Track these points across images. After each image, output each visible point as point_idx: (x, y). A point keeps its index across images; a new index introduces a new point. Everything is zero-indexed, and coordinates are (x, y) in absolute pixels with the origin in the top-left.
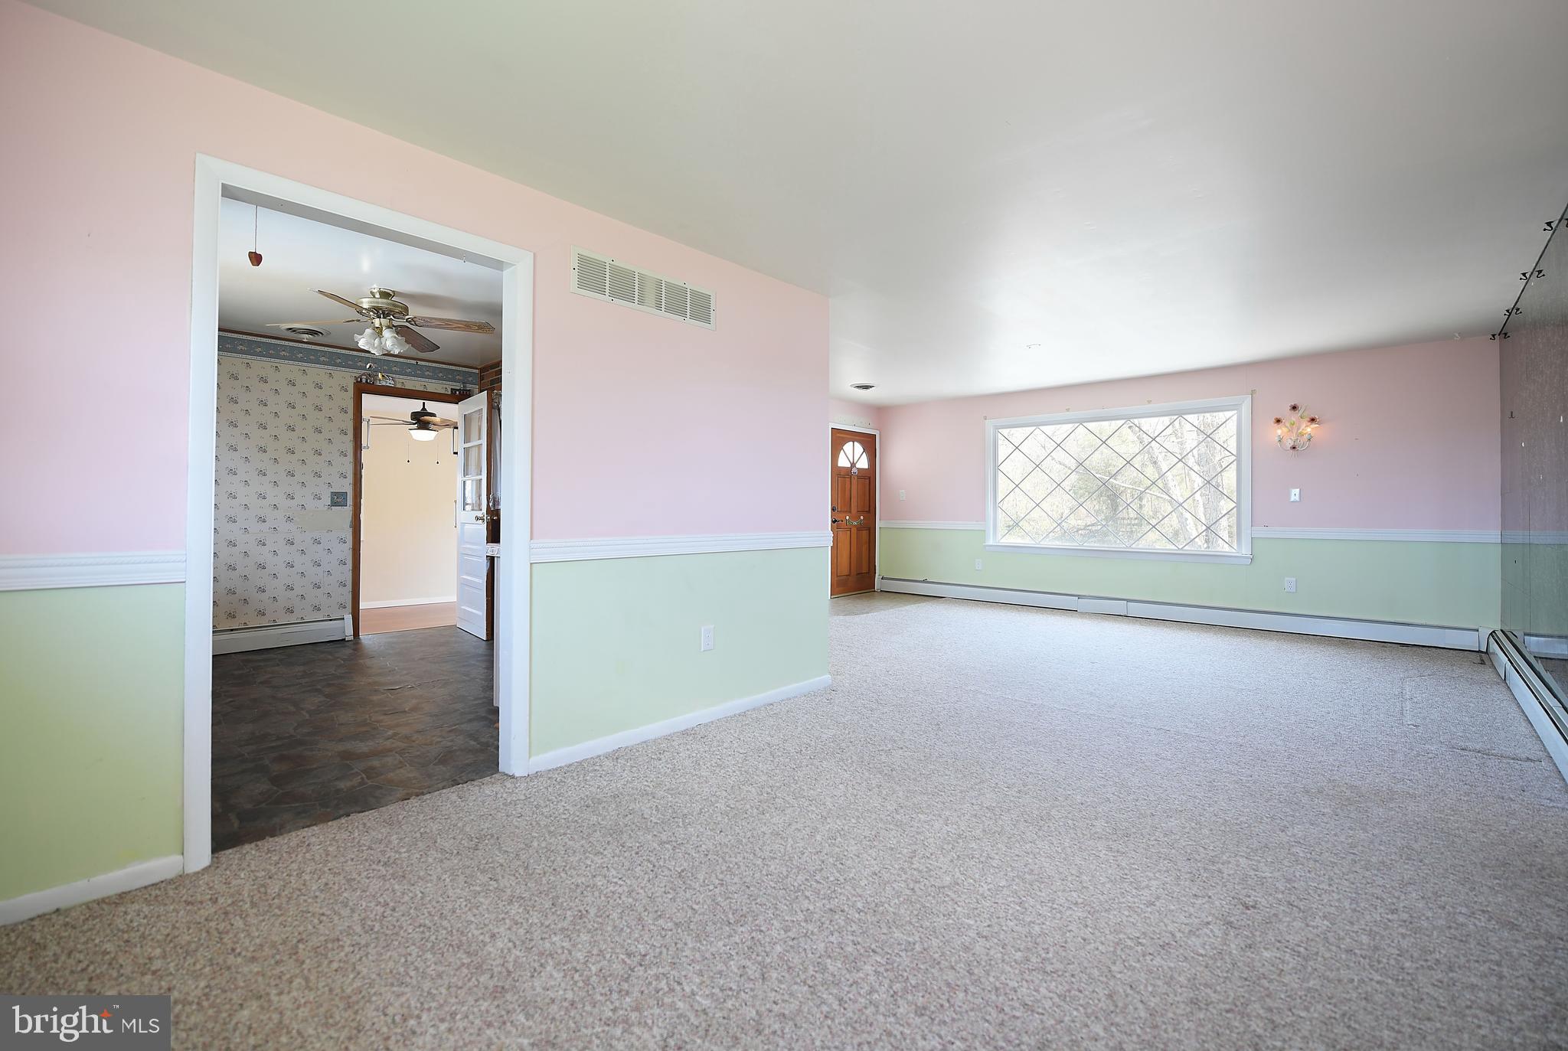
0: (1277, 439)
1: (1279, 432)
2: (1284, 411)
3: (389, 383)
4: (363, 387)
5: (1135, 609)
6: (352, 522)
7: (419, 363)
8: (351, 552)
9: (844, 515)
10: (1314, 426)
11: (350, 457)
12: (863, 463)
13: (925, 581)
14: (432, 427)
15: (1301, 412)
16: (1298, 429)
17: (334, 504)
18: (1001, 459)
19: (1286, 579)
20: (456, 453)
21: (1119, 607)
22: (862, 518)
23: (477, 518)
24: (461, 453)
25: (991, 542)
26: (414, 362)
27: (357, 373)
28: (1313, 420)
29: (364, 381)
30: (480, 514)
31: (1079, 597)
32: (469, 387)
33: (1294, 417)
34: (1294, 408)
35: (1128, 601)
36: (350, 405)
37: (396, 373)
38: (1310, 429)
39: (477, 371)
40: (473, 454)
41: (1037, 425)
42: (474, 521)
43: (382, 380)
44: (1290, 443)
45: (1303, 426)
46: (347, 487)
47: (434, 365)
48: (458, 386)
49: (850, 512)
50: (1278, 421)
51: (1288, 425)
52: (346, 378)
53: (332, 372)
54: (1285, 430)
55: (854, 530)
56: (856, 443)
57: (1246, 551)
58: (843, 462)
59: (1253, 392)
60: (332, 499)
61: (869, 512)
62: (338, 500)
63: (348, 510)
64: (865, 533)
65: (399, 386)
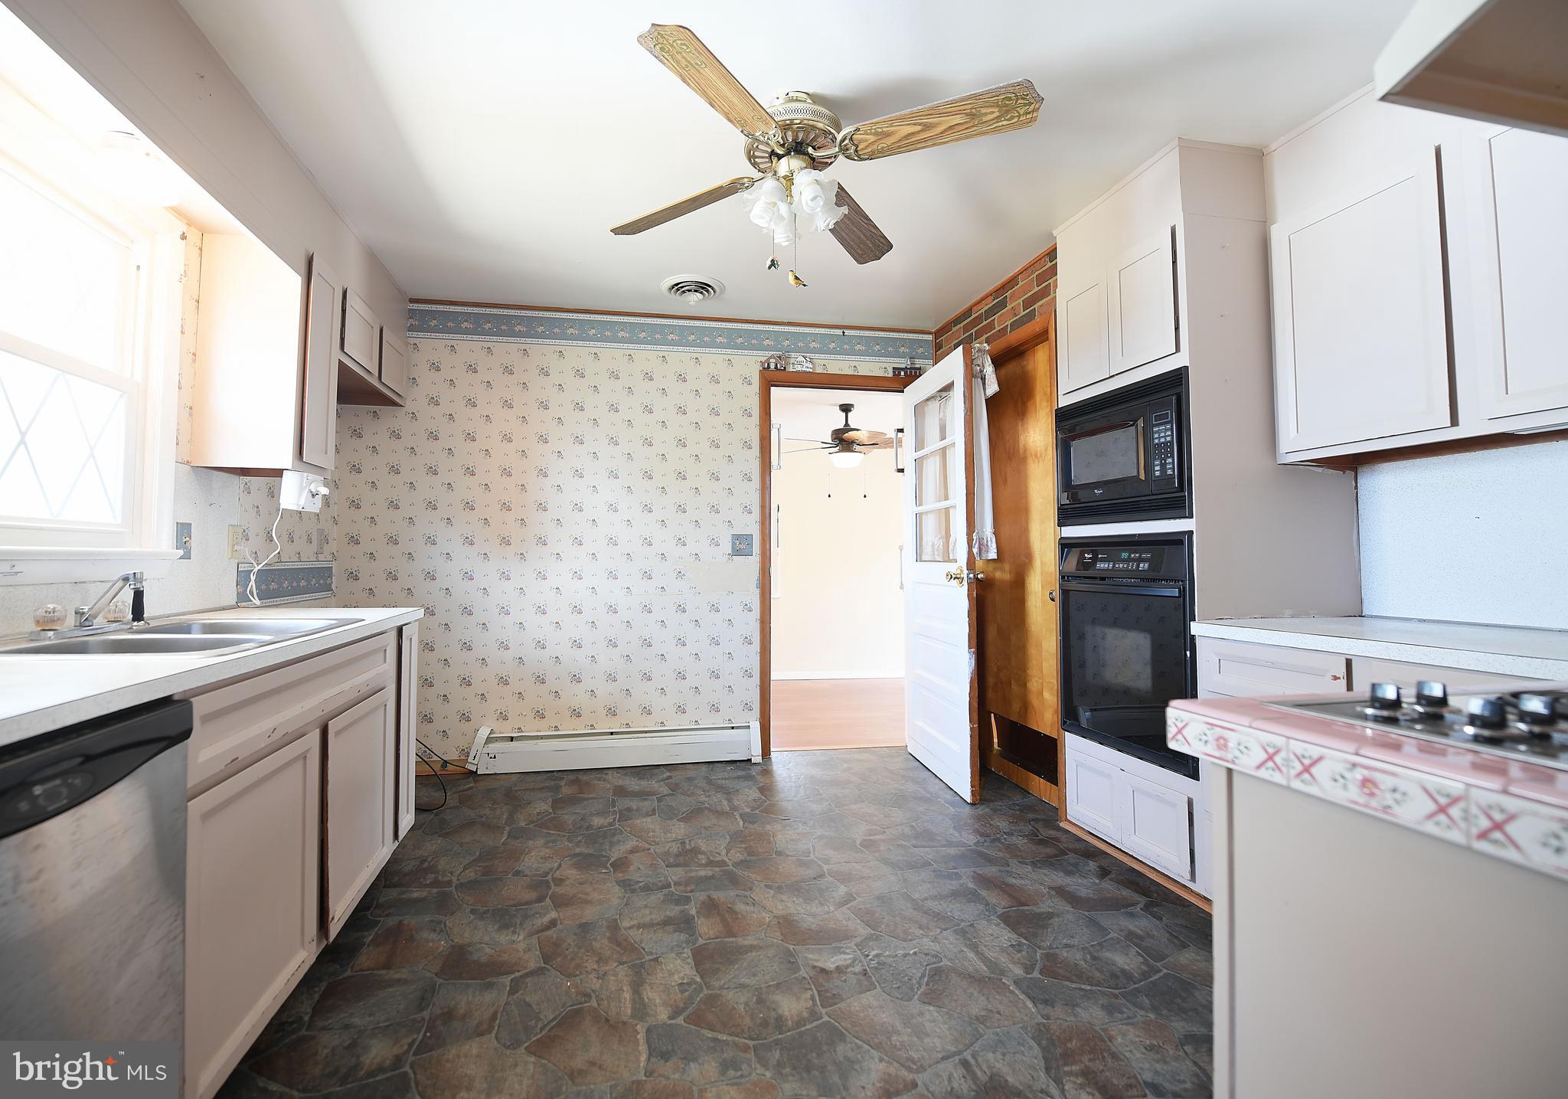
3: (807, 367)
4: (773, 378)
6: (759, 580)
7: (847, 332)
8: (758, 625)
11: (756, 482)
14: (858, 448)
17: (737, 552)
20: (901, 471)
23: (951, 577)
24: (910, 469)
26: (839, 332)
27: (763, 356)
29: (772, 366)
30: (953, 568)
32: (919, 363)
36: (754, 404)
37: (815, 351)
39: (930, 337)
40: (932, 467)
42: (944, 579)
43: (799, 364)
46: (750, 526)
47: (867, 333)
48: (903, 363)
52: (749, 365)
53: (731, 357)
60: (734, 544)
62: (740, 546)
63: (755, 560)
65: (819, 370)
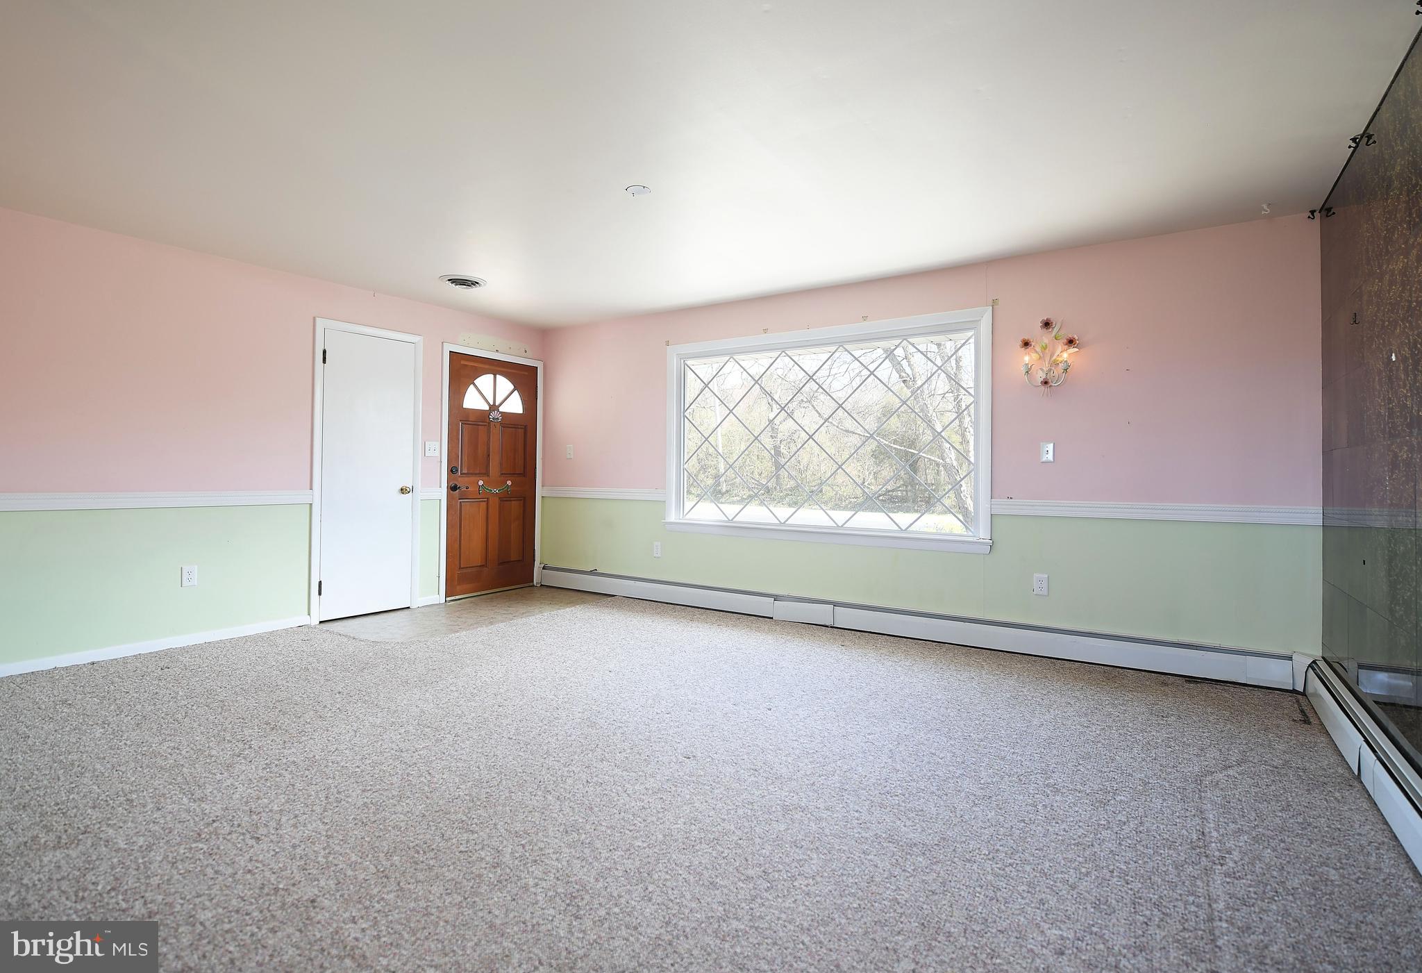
0: (1023, 370)
1: (1027, 359)
2: (1034, 331)
5: (846, 618)
9: (473, 478)
10: (1073, 350)
12: (514, 405)
13: (593, 573)
15: (1056, 330)
16: (1052, 356)
18: (688, 400)
19: (1036, 575)
21: (822, 614)
22: (509, 483)
25: (672, 517)
28: (1071, 342)
31: (776, 598)
33: (1046, 338)
34: (1047, 324)
35: (835, 604)
38: (1066, 355)
41: (731, 354)
44: (1040, 376)
45: (1058, 352)
49: (487, 474)
50: (1026, 344)
51: (1038, 349)
54: (1035, 356)
55: (494, 502)
56: (498, 377)
57: (983, 533)
58: (473, 400)
59: (995, 302)
61: (524, 474)
64: (515, 506)
